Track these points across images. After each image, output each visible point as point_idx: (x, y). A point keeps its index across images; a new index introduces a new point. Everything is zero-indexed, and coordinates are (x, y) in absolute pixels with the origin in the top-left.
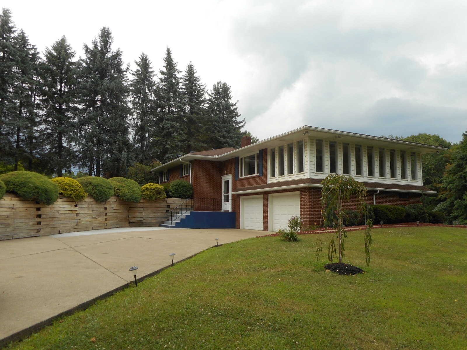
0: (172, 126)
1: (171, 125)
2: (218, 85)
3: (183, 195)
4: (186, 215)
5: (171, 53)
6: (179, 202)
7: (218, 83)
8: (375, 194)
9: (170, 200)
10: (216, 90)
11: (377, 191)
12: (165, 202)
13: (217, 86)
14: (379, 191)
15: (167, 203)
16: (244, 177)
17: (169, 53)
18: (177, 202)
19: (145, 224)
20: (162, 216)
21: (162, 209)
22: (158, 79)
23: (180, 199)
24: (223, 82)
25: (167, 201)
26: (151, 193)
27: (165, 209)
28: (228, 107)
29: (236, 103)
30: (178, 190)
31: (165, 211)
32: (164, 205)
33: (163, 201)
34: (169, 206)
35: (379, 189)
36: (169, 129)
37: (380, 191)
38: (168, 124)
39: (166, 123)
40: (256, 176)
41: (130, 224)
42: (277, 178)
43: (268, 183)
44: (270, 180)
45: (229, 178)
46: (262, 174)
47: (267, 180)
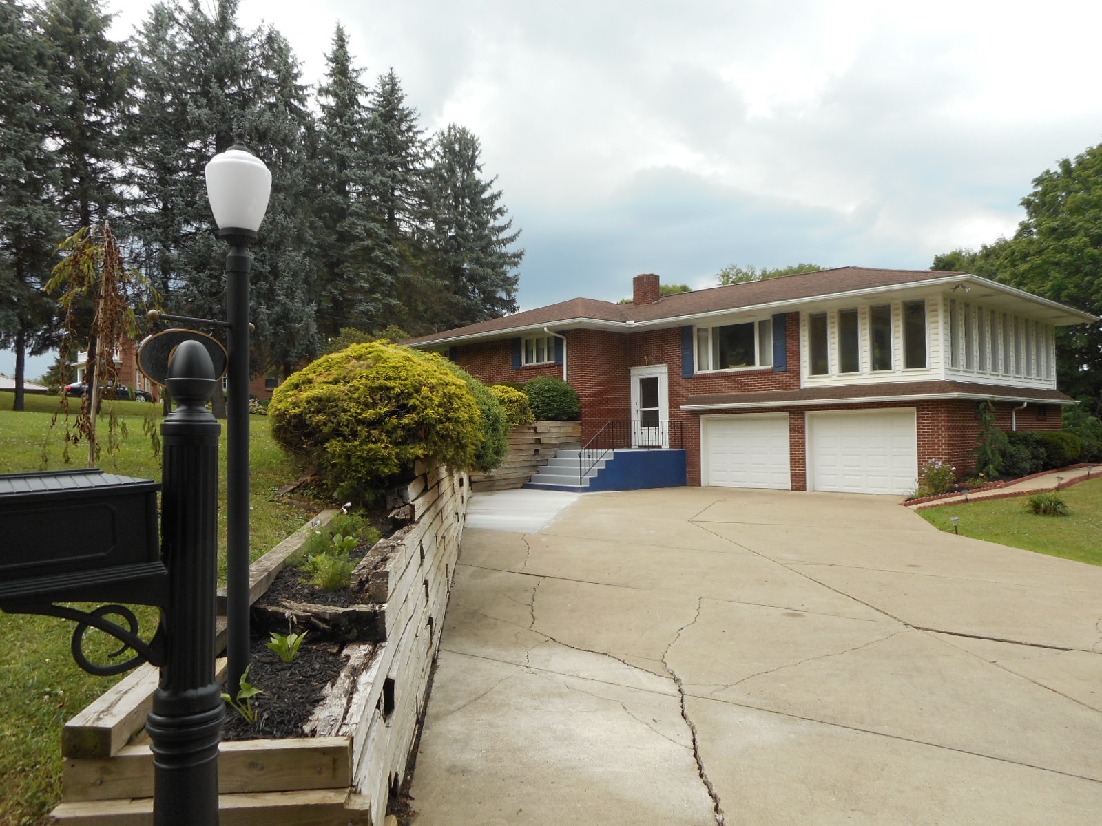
0: (370, 234)
1: (367, 230)
2: (450, 132)
3: (564, 413)
4: (607, 461)
5: (347, 40)
6: (556, 430)
7: (450, 129)
8: (1016, 409)
9: (543, 425)
10: (447, 145)
11: (1022, 403)
12: (532, 430)
13: (446, 134)
14: (1025, 404)
15: (535, 432)
16: (711, 371)
17: (341, 41)
18: (552, 430)
19: (497, 483)
20: (527, 464)
21: (526, 447)
22: (319, 107)
23: (558, 423)
24: (460, 125)
25: (535, 428)
26: (511, 410)
27: (532, 447)
28: (474, 189)
29: (492, 182)
30: (555, 401)
31: (533, 452)
32: (531, 437)
33: (529, 428)
34: (539, 439)
35: (1026, 400)
36: (363, 240)
37: (1029, 404)
38: (359, 227)
39: (354, 224)
40: (756, 371)
41: (474, 485)
42: (835, 377)
43: (802, 388)
44: (808, 381)
45: (661, 373)
46: (782, 368)
47: (799, 381)
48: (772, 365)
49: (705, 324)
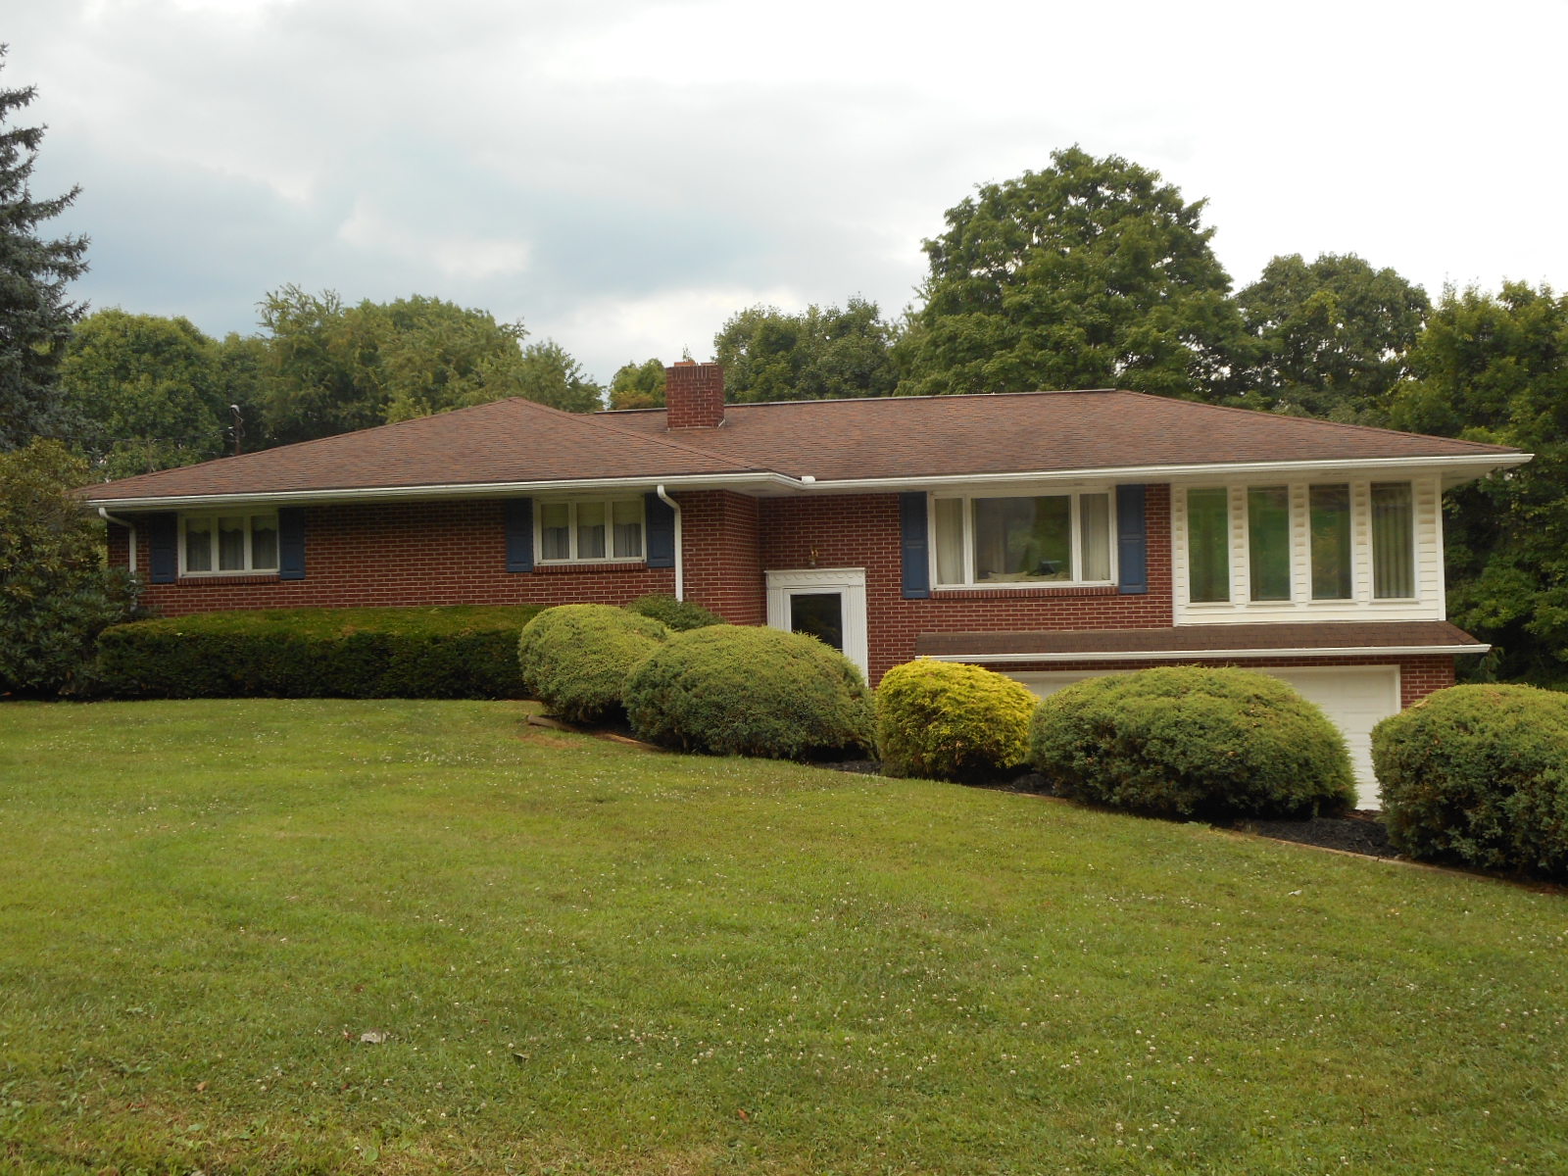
16: (968, 584)
40: (1076, 589)
42: (1240, 609)
43: (1175, 625)
44: (1186, 613)
45: (851, 587)
46: (1138, 588)
47: (1169, 612)
48: (1114, 580)
49: (954, 494)
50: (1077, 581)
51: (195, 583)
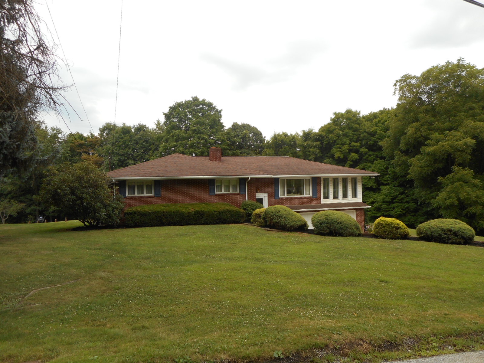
16: (286, 196)
40: (306, 197)
42: (330, 200)
43: (321, 204)
44: (323, 201)
45: (265, 196)
46: (315, 197)
47: (320, 201)
48: (311, 195)
49: (283, 179)
50: (305, 195)
51: (132, 198)
